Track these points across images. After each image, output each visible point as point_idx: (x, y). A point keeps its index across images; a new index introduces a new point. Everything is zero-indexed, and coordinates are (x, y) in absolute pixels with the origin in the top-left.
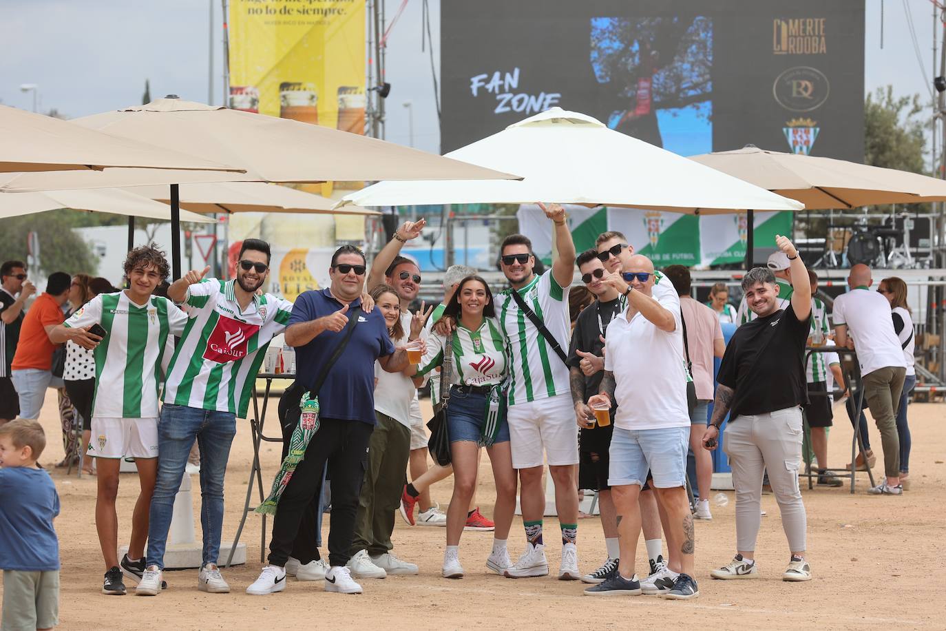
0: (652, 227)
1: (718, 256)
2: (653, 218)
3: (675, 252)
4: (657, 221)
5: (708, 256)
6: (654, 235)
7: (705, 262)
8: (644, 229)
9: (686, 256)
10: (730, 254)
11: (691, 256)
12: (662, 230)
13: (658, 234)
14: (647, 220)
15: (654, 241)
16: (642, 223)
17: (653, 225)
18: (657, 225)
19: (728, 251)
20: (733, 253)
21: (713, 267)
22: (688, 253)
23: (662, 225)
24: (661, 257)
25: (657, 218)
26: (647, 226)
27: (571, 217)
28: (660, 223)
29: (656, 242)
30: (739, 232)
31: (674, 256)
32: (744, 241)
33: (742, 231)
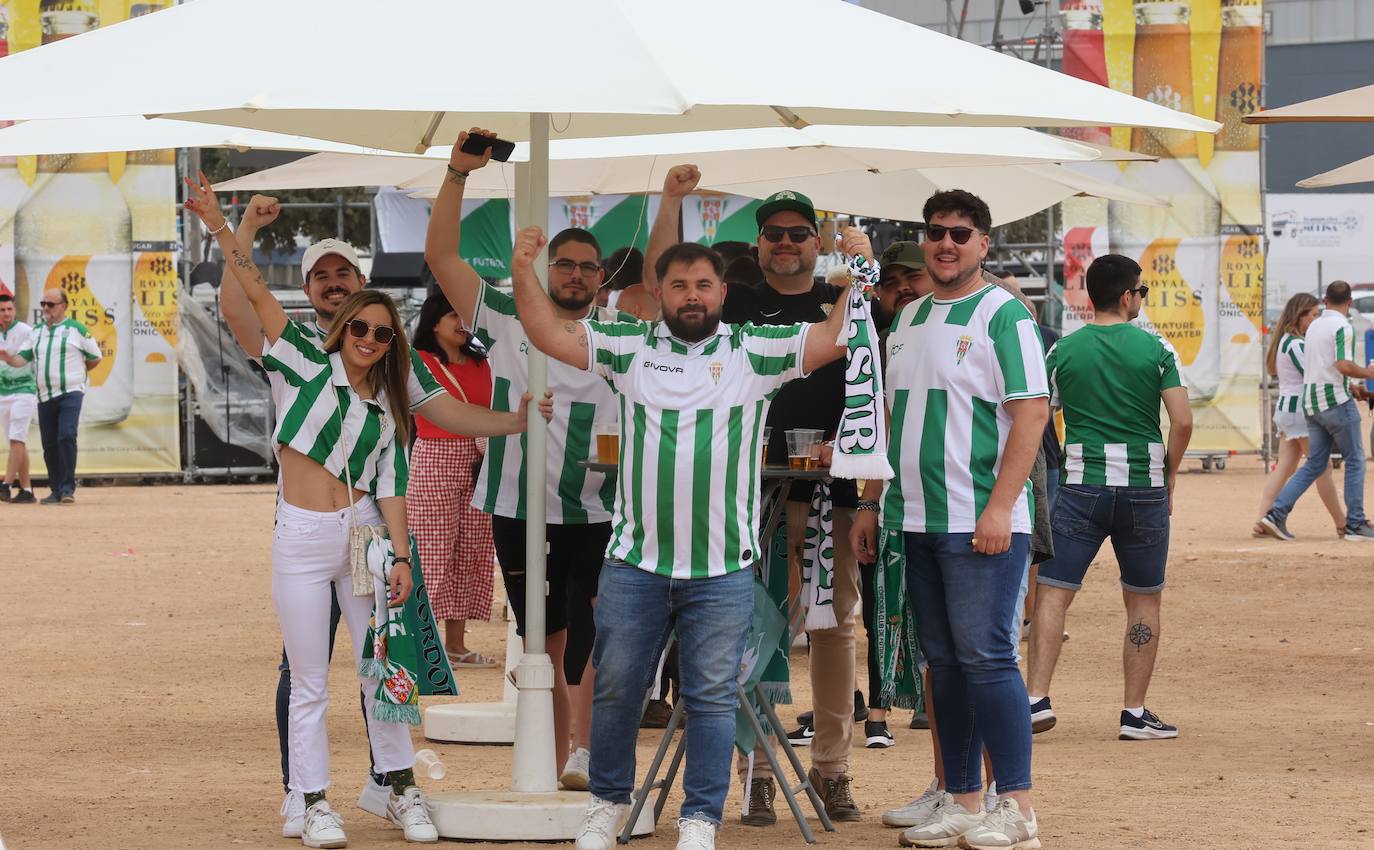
12: (591, 223)
14: (569, 207)
16: (562, 212)
18: (585, 215)
23: (592, 216)
25: (584, 204)
26: (570, 216)
32: (710, 237)
33: (708, 223)
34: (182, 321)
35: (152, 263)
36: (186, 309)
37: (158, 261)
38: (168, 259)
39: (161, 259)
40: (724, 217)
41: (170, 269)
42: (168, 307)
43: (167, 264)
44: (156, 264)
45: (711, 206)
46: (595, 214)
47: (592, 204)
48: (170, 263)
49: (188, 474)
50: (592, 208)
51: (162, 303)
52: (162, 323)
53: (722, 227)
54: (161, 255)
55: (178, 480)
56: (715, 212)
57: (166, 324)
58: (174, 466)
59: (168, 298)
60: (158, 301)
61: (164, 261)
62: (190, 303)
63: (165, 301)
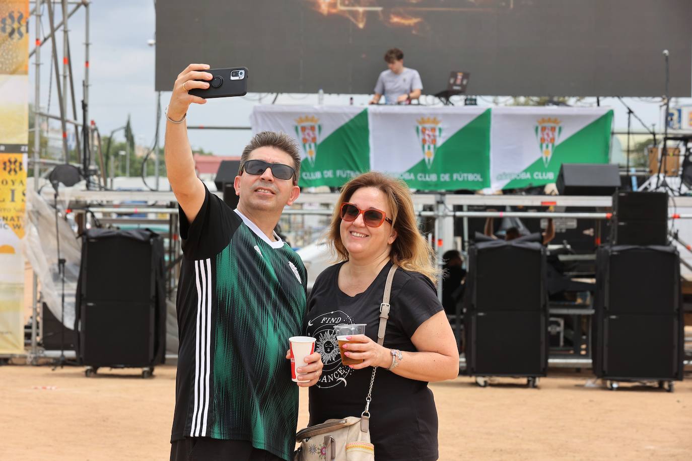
0: (427, 138)
1: (513, 177)
2: (428, 126)
3: (457, 172)
4: (433, 130)
5: (500, 178)
6: (429, 148)
7: (496, 186)
8: (417, 141)
9: (471, 177)
10: (528, 176)
11: (478, 178)
12: (440, 142)
13: (435, 147)
14: (420, 128)
15: (429, 156)
16: (414, 132)
17: (429, 135)
18: (434, 136)
19: (526, 171)
20: (532, 175)
21: (506, 192)
22: (473, 173)
23: (440, 136)
24: (438, 177)
25: (433, 125)
26: (421, 136)
27: (319, 123)
28: (437, 133)
29: (432, 158)
30: (541, 147)
31: (455, 176)
32: (547, 159)
33: (544, 146)
34: (30, 217)
35: (5, 163)
36: (34, 206)
37: (10, 161)
38: (19, 160)
39: (13, 160)
40: (559, 141)
41: (21, 169)
42: (18, 204)
43: (17, 164)
44: (8, 164)
45: (547, 131)
46: (443, 134)
47: (440, 125)
48: (21, 164)
49: (30, 355)
50: (440, 130)
51: (13, 200)
52: (12, 219)
53: (557, 150)
54: (13, 156)
55: (22, 362)
56: (551, 136)
57: (16, 219)
58: (17, 347)
59: (18, 196)
60: (10, 197)
61: (15, 162)
62: (38, 201)
63: (16, 198)
